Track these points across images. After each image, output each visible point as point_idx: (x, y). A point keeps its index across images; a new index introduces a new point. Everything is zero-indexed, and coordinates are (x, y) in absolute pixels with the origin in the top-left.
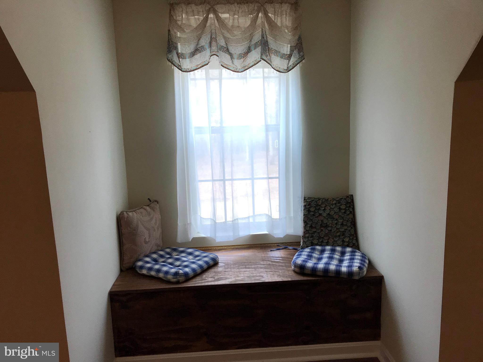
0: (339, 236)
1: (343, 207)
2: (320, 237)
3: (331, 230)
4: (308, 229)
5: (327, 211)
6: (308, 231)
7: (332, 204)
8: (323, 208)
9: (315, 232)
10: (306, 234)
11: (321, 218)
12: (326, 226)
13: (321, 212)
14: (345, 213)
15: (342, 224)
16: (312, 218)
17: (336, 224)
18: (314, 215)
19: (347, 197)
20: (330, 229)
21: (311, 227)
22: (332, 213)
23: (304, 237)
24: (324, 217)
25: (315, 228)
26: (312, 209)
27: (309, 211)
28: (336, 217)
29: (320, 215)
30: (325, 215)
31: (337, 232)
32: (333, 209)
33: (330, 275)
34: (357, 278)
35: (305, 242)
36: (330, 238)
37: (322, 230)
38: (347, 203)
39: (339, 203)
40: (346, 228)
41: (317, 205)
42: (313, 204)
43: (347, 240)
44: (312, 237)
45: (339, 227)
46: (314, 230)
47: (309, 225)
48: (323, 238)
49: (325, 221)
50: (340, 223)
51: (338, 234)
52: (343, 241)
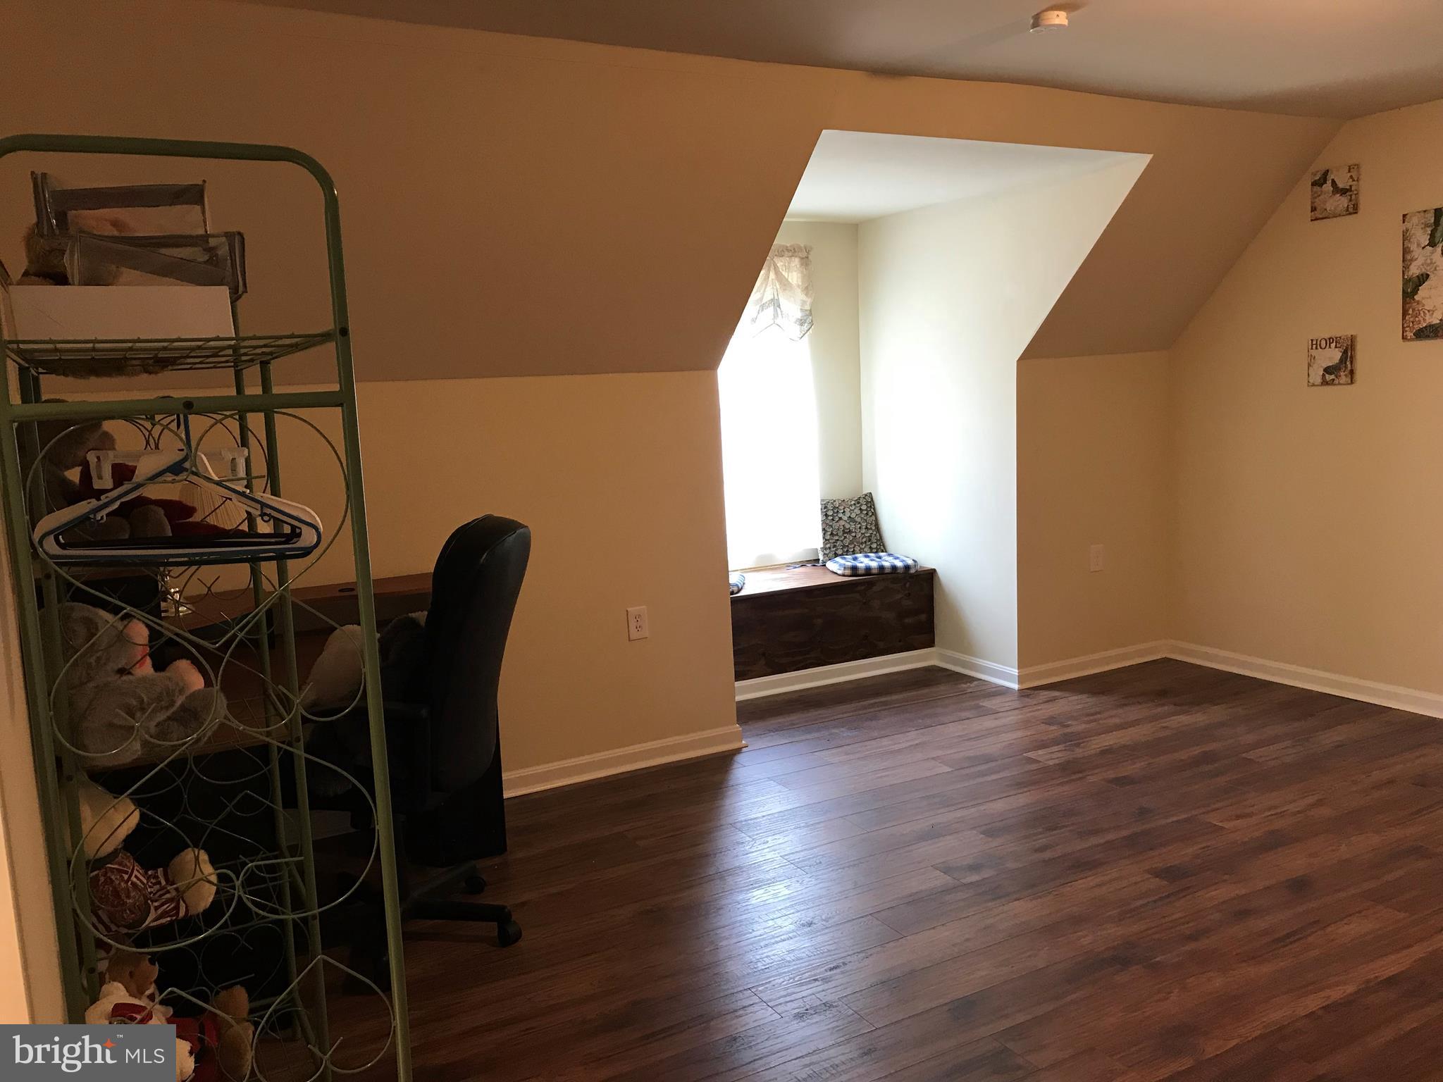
0: (865, 542)
1: (864, 507)
2: (844, 546)
3: (856, 536)
4: (828, 537)
5: (848, 514)
6: (828, 540)
7: (851, 505)
8: (842, 511)
9: (838, 540)
10: (826, 544)
11: (842, 523)
12: (850, 532)
13: (840, 515)
14: (867, 514)
15: (866, 528)
16: (831, 524)
17: (860, 528)
18: (833, 520)
19: (866, 495)
20: (854, 534)
21: (832, 534)
22: (853, 515)
23: (824, 549)
24: (845, 521)
25: (837, 535)
26: (830, 513)
27: (826, 515)
28: (858, 520)
29: (840, 519)
30: (845, 518)
31: (862, 538)
32: (853, 510)
33: (887, 571)
34: (912, 571)
35: (827, 555)
36: (855, 545)
37: (845, 537)
38: (867, 502)
39: (858, 503)
40: (871, 532)
41: (835, 508)
42: (830, 507)
43: (874, 546)
44: (835, 546)
45: (863, 531)
46: (837, 538)
47: (829, 533)
48: (848, 546)
49: (848, 526)
50: (864, 527)
51: (864, 540)
52: (870, 548)
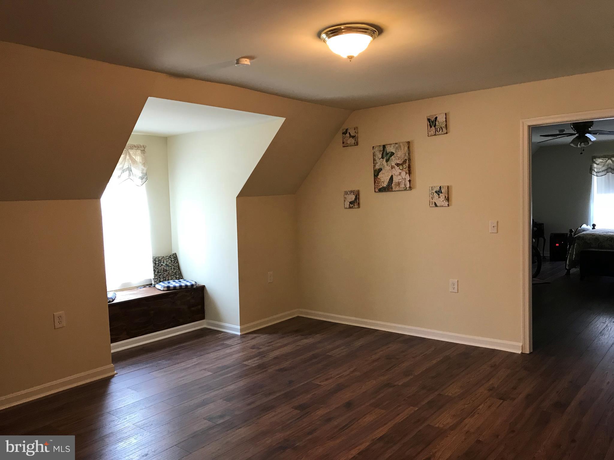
0: (174, 275)
1: (173, 260)
2: (164, 277)
3: (169, 273)
4: (156, 274)
5: (165, 263)
6: (156, 275)
7: (167, 259)
8: (163, 261)
9: (161, 275)
10: (156, 277)
11: (163, 267)
12: (166, 271)
13: (162, 263)
14: (174, 262)
15: (174, 269)
16: (158, 267)
17: (171, 269)
18: (158, 266)
19: (174, 254)
20: (168, 272)
21: (158, 272)
22: (168, 263)
23: (154, 279)
24: (164, 266)
25: (160, 272)
26: (157, 263)
27: (155, 264)
28: (170, 265)
29: (162, 265)
30: (164, 265)
31: (172, 273)
32: (168, 261)
33: (183, 287)
34: (195, 287)
35: (156, 281)
36: (169, 277)
37: (164, 273)
38: (174, 257)
39: (170, 258)
40: (176, 270)
41: (159, 260)
42: (157, 260)
43: (178, 276)
44: (159, 278)
45: (173, 270)
46: (160, 274)
47: (157, 272)
48: (165, 277)
49: (165, 268)
50: (173, 268)
51: (173, 274)
52: (176, 277)
